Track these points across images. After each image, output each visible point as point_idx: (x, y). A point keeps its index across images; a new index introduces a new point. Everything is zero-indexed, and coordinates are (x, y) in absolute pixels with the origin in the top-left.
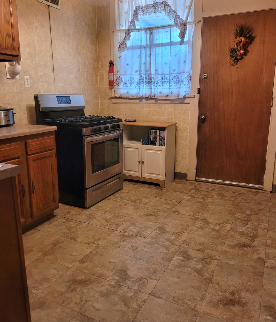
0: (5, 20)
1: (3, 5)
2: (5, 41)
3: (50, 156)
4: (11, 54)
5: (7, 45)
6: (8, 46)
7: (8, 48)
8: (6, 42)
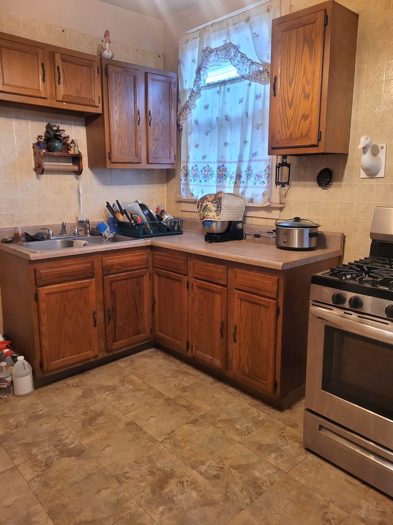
0: (303, 95)
1: (302, 72)
2: (298, 128)
3: (267, 307)
4: (302, 144)
5: (299, 132)
6: (301, 133)
7: (301, 136)
8: (300, 128)
